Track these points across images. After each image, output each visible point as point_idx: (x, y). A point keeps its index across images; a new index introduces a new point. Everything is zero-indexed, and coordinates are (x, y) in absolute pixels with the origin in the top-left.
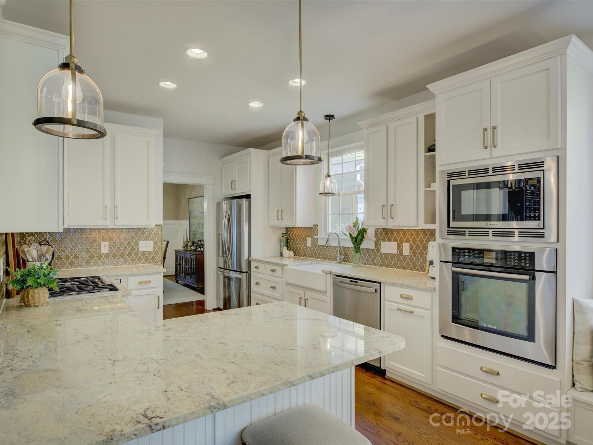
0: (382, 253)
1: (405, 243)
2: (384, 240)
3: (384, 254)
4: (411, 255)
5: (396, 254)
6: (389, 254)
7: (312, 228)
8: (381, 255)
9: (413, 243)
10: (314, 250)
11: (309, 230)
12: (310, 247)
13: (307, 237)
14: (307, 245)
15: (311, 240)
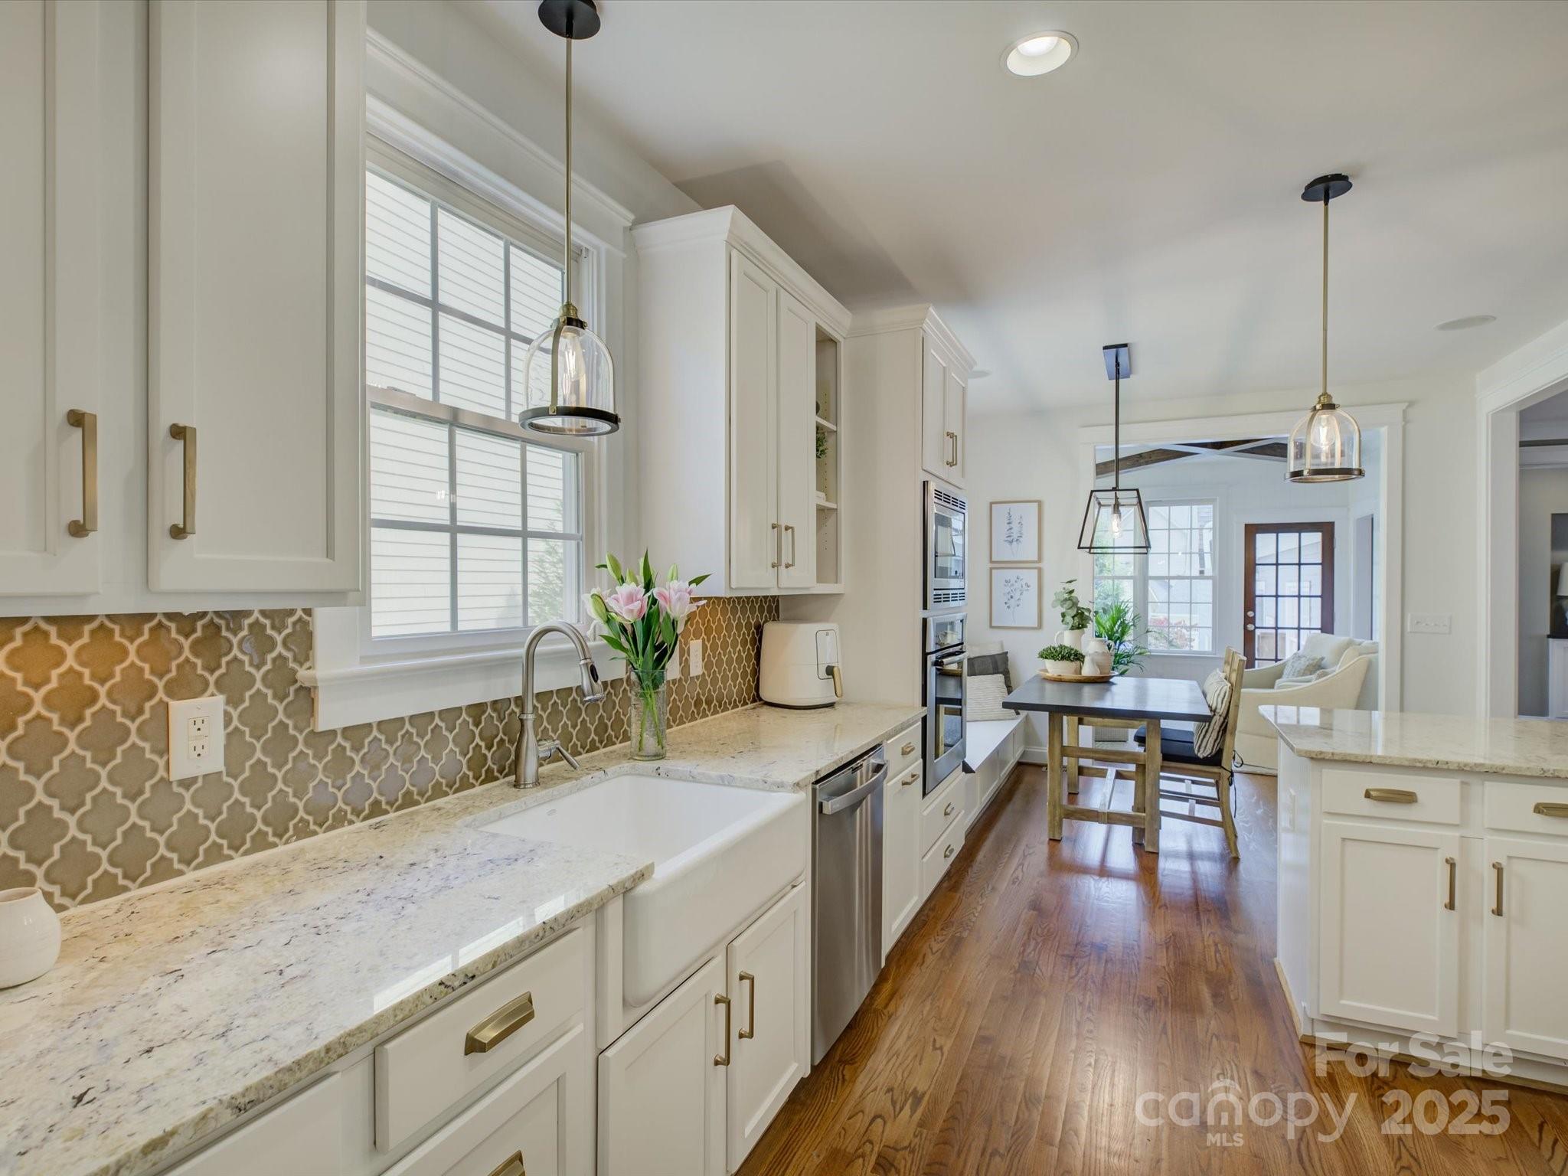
1: (692, 639)
4: (704, 673)
5: (676, 680)
7: (243, 613)
9: (706, 638)
10: (258, 784)
11: (199, 633)
12: (205, 776)
13: (161, 694)
14: (161, 773)
15: (227, 714)
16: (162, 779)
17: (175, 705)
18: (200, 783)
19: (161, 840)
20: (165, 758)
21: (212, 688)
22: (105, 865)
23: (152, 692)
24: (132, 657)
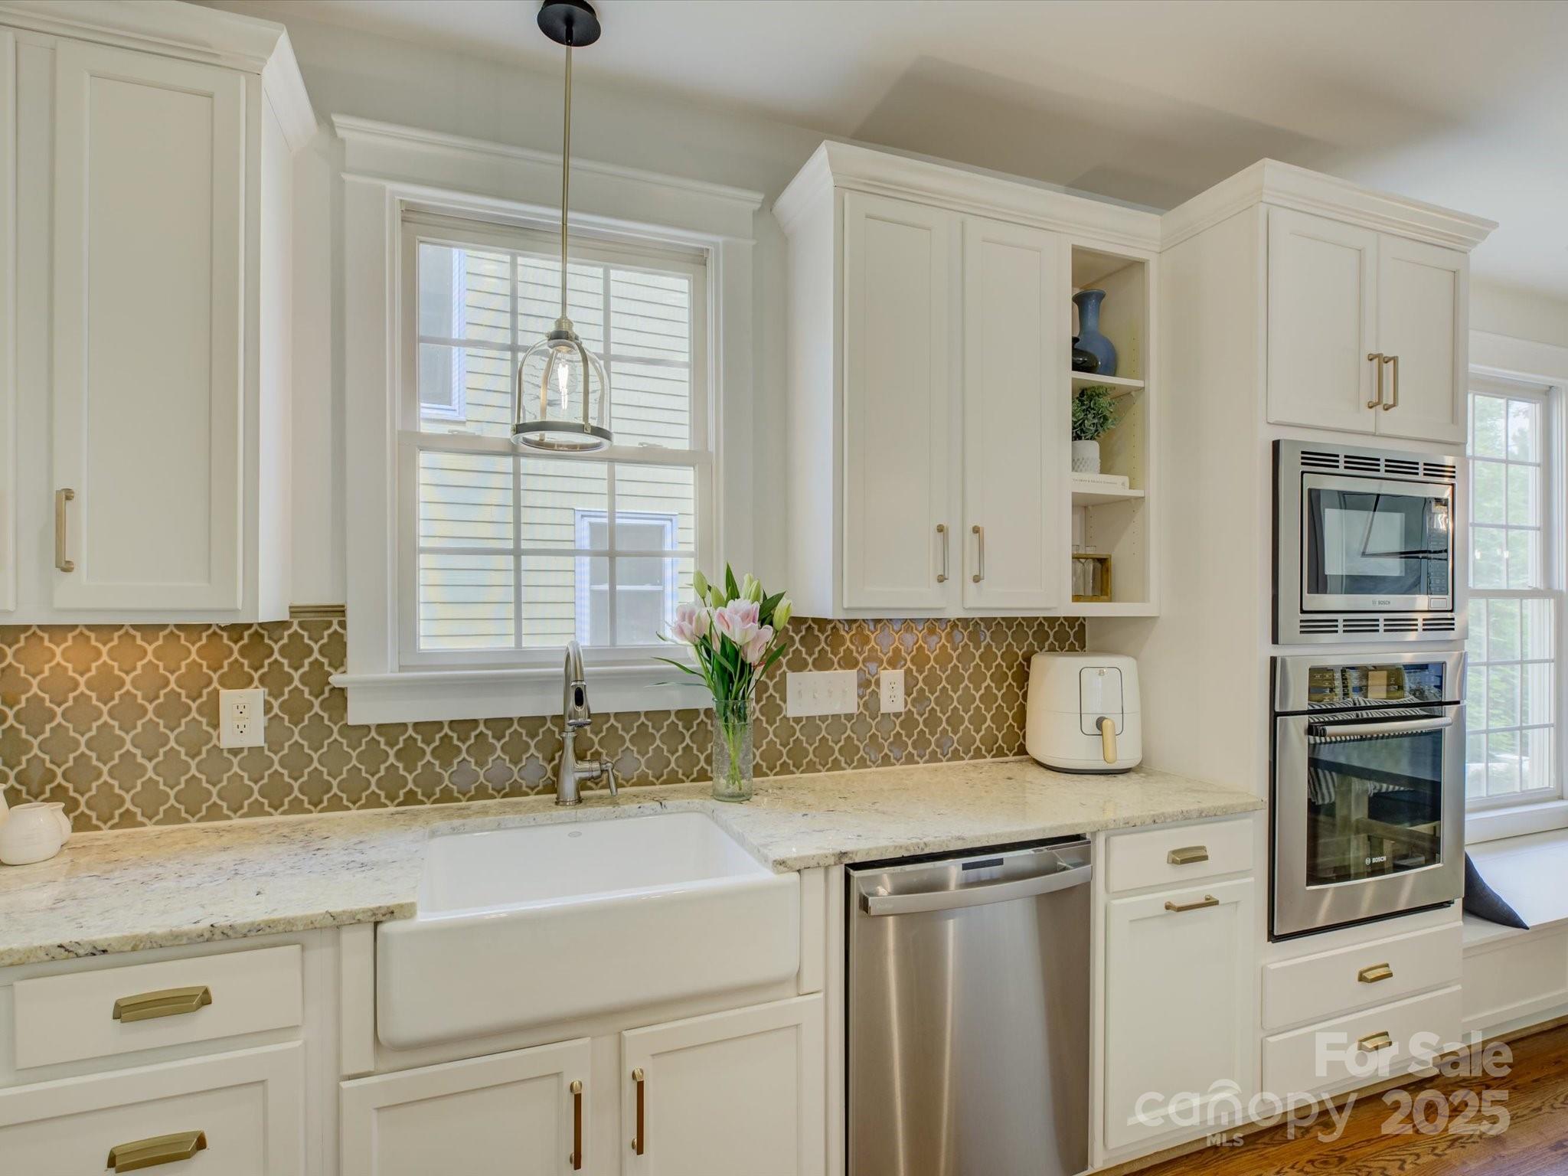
0: (788, 719)
1: (885, 669)
2: (798, 665)
3: (798, 720)
4: (910, 710)
5: (852, 715)
6: (823, 718)
7: (283, 625)
8: (788, 726)
9: (914, 668)
10: (296, 762)
11: (246, 640)
12: (249, 748)
13: (215, 684)
14: (214, 741)
15: (266, 702)
16: (215, 746)
17: (224, 693)
18: (246, 753)
19: (214, 791)
20: (217, 732)
21: (256, 683)
22: (172, 801)
23: (210, 682)
24: (194, 656)
